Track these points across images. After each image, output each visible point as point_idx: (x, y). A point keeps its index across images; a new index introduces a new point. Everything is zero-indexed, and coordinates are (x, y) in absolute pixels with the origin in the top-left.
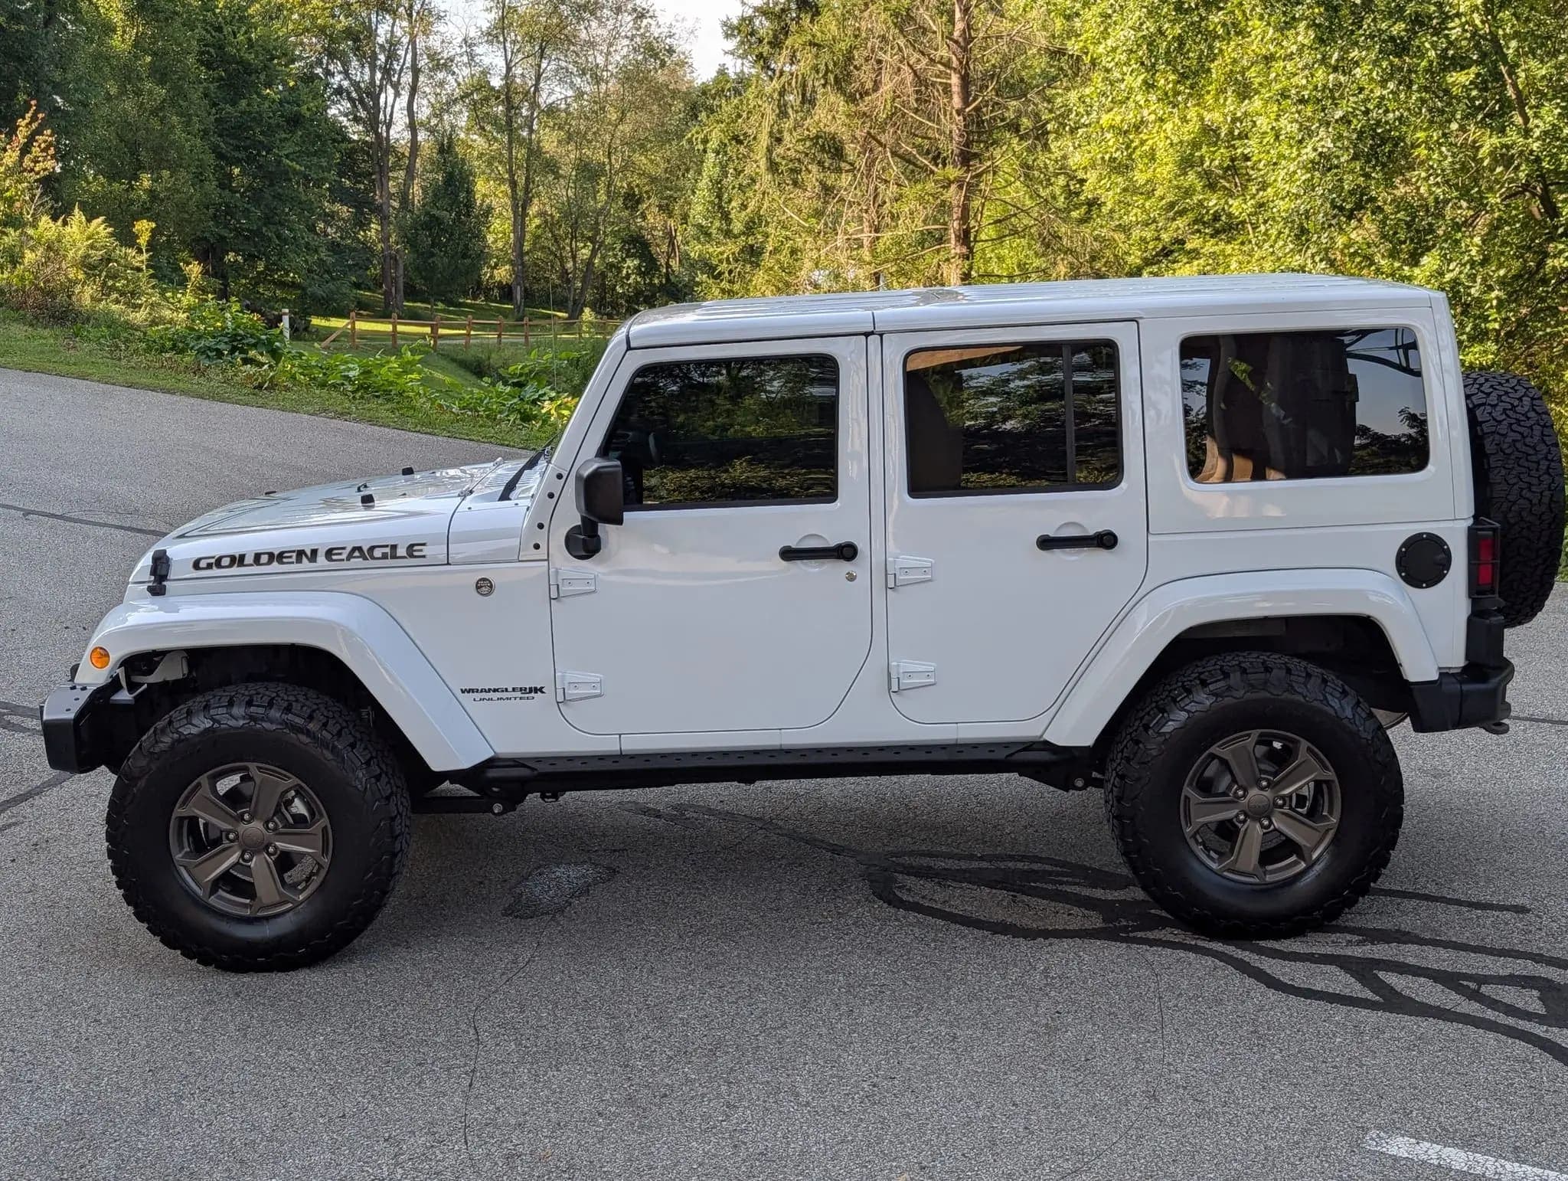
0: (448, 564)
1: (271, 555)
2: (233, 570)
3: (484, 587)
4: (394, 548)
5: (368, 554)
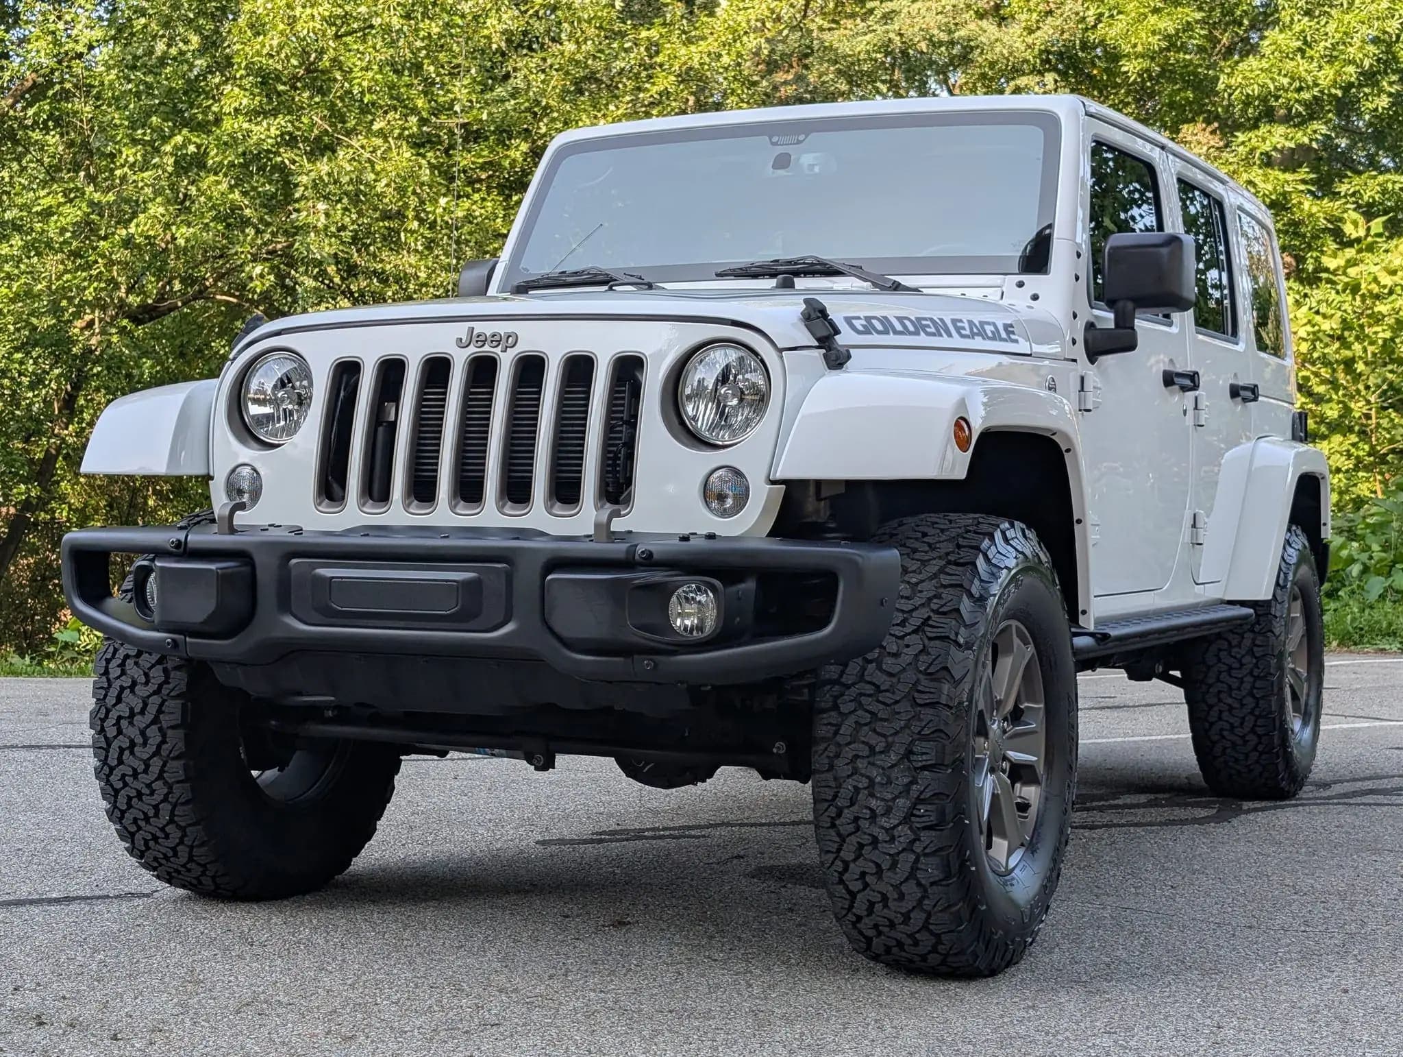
0: (1031, 354)
1: (911, 321)
2: (895, 338)
3: (1052, 389)
4: (995, 327)
5: (983, 332)
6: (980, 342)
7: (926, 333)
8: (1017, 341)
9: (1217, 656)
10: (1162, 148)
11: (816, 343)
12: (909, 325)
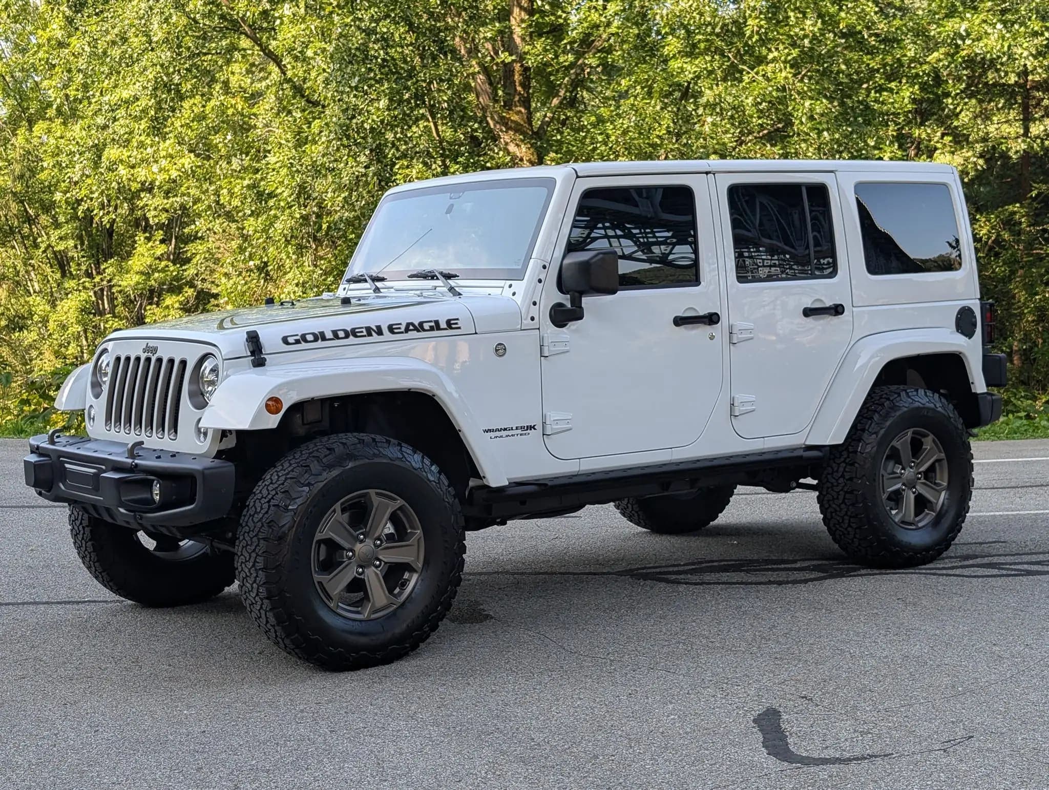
0: (476, 333)
1: (345, 331)
2: (320, 343)
3: (500, 350)
4: (437, 322)
5: (420, 328)
6: (413, 334)
7: (356, 336)
8: (459, 328)
9: (826, 477)
10: (707, 173)
11: (249, 354)
12: (341, 334)
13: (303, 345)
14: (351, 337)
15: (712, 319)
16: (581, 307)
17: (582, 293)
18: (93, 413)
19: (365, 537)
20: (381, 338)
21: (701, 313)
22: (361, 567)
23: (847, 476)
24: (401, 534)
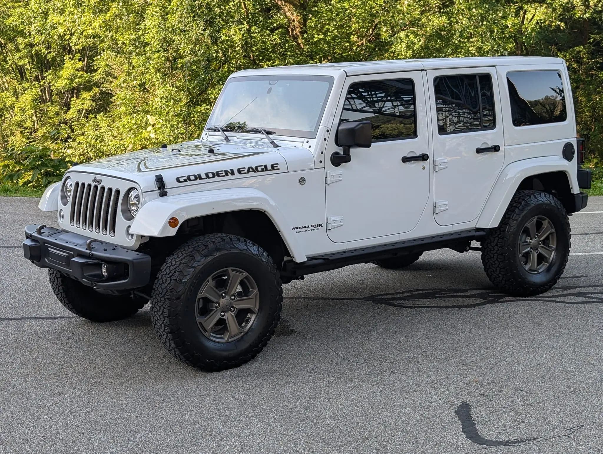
0: (288, 172)
1: (213, 173)
2: (198, 181)
3: (302, 181)
4: (266, 166)
5: (256, 170)
6: (252, 174)
7: (219, 176)
8: (279, 169)
10: (422, 70)
11: (157, 189)
12: (210, 175)
13: (189, 183)
14: (216, 177)
15: (424, 157)
16: (349, 155)
17: (350, 147)
18: (62, 214)
19: (225, 295)
20: (233, 177)
21: (418, 155)
22: (223, 312)
23: (499, 245)
24: (245, 292)
